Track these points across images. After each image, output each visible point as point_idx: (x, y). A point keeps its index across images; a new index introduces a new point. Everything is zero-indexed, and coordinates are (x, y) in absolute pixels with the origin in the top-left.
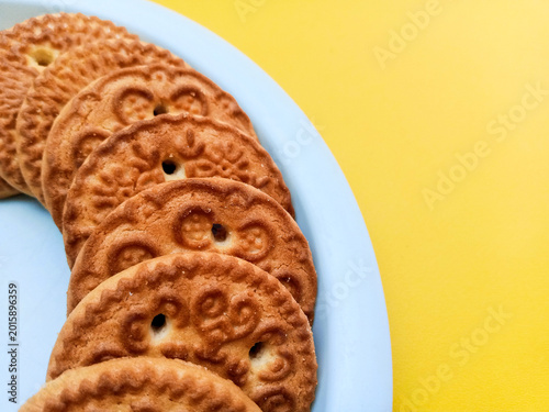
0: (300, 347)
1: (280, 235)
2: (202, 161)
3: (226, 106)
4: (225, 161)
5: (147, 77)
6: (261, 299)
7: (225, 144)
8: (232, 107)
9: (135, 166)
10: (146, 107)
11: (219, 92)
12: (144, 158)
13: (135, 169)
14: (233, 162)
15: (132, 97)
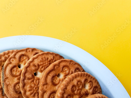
2: (41, 67)
3: (29, 51)
4: (44, 62)
5: (11, 63)
6: (78, 78)
7: (41, 59)
9: (32, 82)
10: (17, 69)
11: (25, 50)
12: (31, 79)
14: (45, 60)
15: (13, 70)
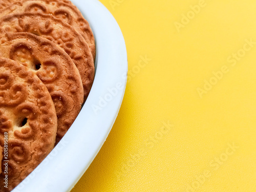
0: (43, 126)
1: (64, 73)
2: (49, 37)
3: (82, 25)
4: (60, 40)
5: (48, 3)
6: (30, 90)
7: (64, 32)
8: (85, 26)
9: (16, 28)
11: (80, 17)
12: (22, 26)
13: (15, 30)
14: (64, 41)
15: (36, 8)
